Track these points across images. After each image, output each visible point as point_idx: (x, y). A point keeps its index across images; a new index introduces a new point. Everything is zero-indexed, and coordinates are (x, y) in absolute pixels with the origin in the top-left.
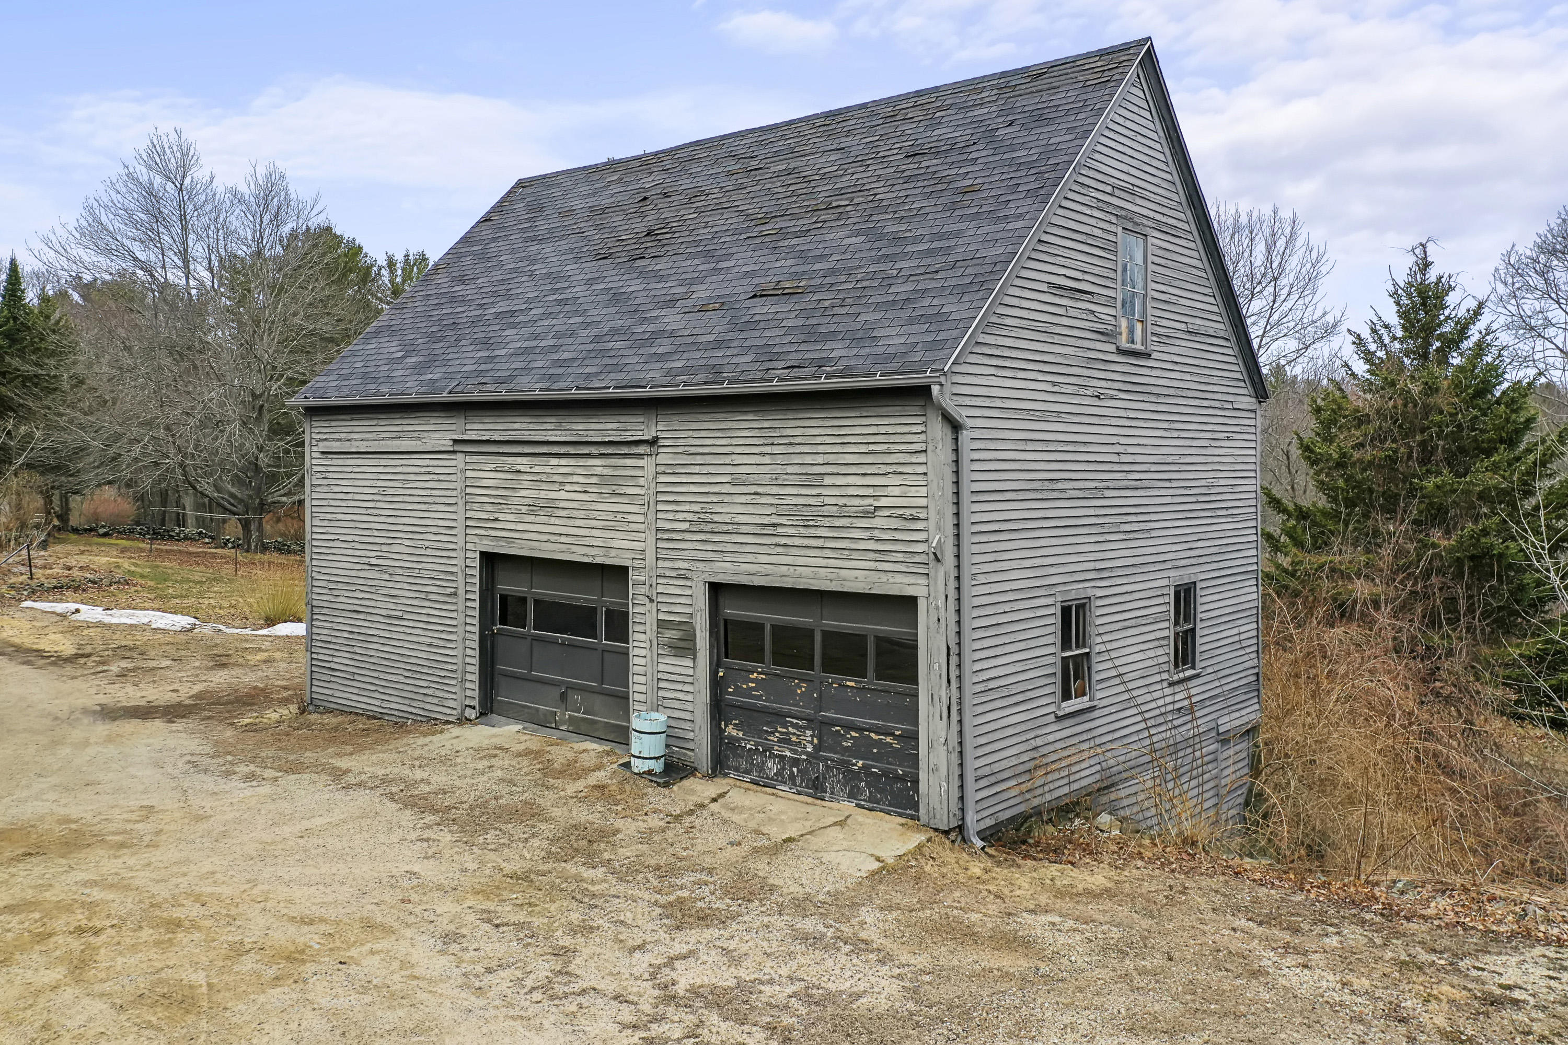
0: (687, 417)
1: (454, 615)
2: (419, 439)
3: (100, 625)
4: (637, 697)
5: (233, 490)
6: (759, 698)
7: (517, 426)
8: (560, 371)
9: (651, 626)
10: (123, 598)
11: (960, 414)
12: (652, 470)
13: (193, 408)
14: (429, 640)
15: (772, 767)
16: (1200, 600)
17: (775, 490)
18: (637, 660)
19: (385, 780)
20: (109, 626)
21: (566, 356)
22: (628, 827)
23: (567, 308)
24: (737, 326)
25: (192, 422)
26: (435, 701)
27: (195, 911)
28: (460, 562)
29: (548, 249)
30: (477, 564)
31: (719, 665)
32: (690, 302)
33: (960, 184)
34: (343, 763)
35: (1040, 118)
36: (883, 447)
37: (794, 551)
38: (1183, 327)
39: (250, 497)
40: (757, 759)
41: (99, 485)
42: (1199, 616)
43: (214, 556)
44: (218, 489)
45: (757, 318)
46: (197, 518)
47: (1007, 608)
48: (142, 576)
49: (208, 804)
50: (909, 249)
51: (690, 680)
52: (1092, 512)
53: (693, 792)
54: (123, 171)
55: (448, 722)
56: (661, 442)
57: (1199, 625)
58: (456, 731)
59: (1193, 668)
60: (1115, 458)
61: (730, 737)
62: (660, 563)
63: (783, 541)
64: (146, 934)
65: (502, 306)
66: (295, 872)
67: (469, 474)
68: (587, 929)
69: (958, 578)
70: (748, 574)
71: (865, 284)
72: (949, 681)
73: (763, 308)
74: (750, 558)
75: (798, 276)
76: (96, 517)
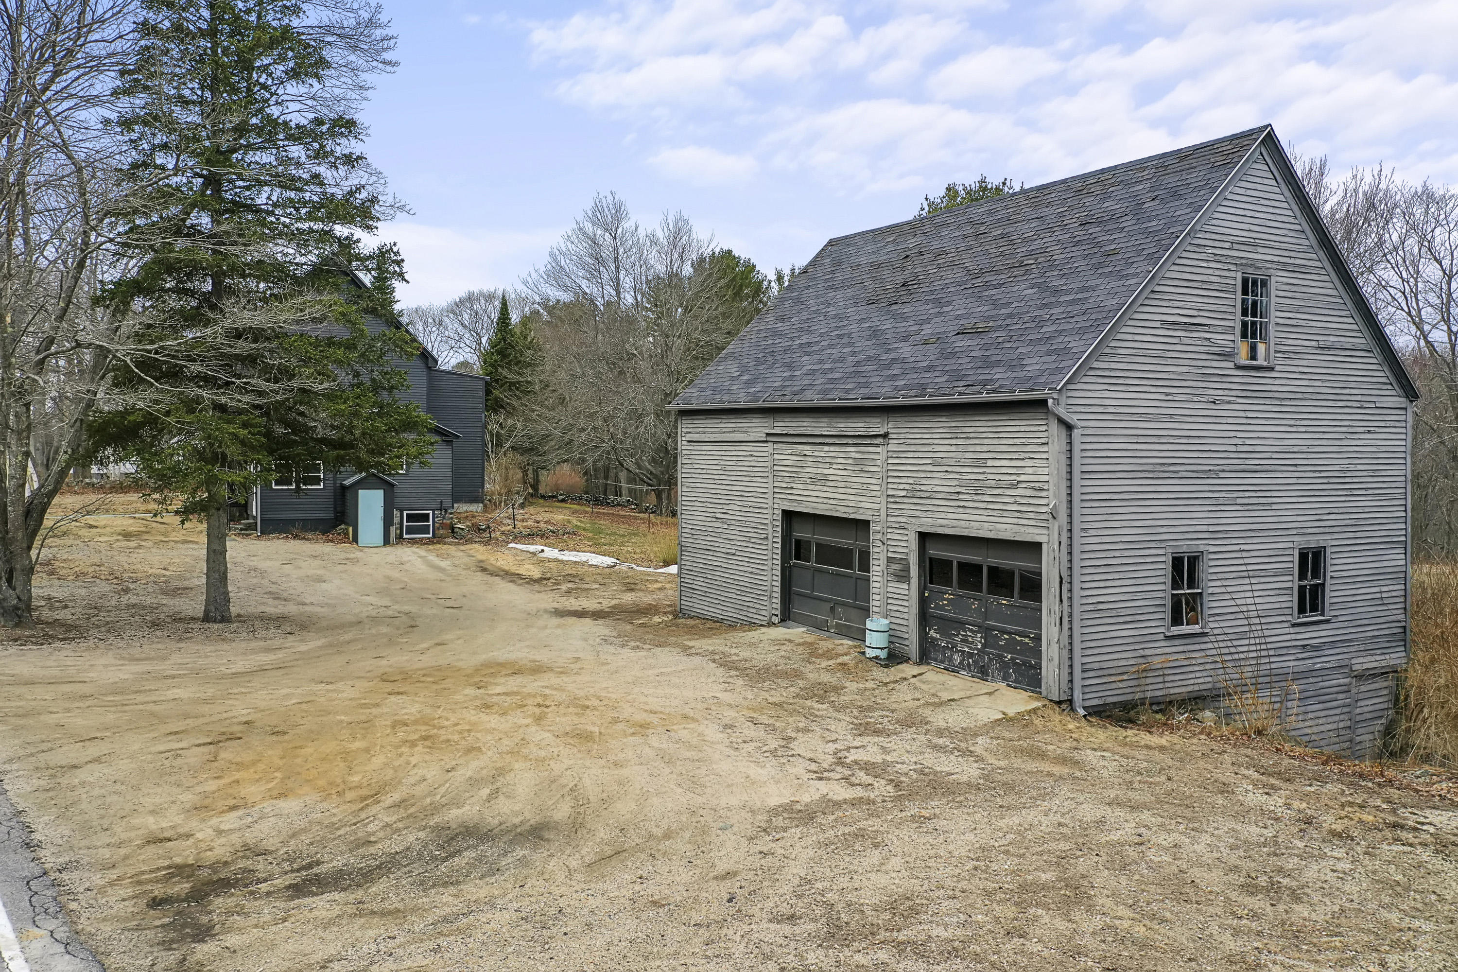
0: (906, 419)
1: (765, 552)
2: (746, 432)
3: (556, 560)
4: (875, 609)
5: (649, 467)
6: (949, 611)
7: (805, 424)
8: (832, 386)
9: (883, 562)
10: (571, 544)
11: (1072, 419)
12: (885, 455)
13: (622, 404)
14: (750, 570)
15: (957, 658)
16: (1329, 561)
17: (958, 469)
18: (875, 584)
19: (713, 653)
20: (562, 561)
21: (837, 376)
22: (852, 686)
23: (844, 341)
24: (944, 355)
25: (622, 415)
26: (754, 611)
27: (596, 703)
28: (769, 516)
29: (839, 295)
30: (780, 518)
31: (925, 588)
32: (918, 337)
33: (1107, 248)
34: (691, 644)
35: (1175, 194)
36: (1022, 441)
37: (968, 511)
38: (1314, 344)
39: (662, 473)
40: (948, 653)
41: (558, 463)
42: (1329, 574)
43: (636, 518)
44: (640, 468)
45: (956, 350)
46: (630, 490)
47: (1117, 554)
48: (585, 529)
49: (610, 658)
50: (1063, 299)
51: (906, 598)
52: (1206, 488)
53: (903, 671)
54: (575, 227)
55: (762, 625)
56: (891, 436)
57: (1328, 581)
58: (764, 630)
59: (1322, 614)
60: (1233, 448)
61: (932, 638)
62: (889, 519)
63: (962, 504)
64: (571, 710)
65: (805, 339)
66: (651, 691)
67: (776, 456)
68: (806, 730)
69: (1070, 531)
70: (941, 526)
71: (1028, 325)
72: (1061, 601)
73: (961, 343)
74: (943, 515)
75: (988, 319)
76: (557, 488)
